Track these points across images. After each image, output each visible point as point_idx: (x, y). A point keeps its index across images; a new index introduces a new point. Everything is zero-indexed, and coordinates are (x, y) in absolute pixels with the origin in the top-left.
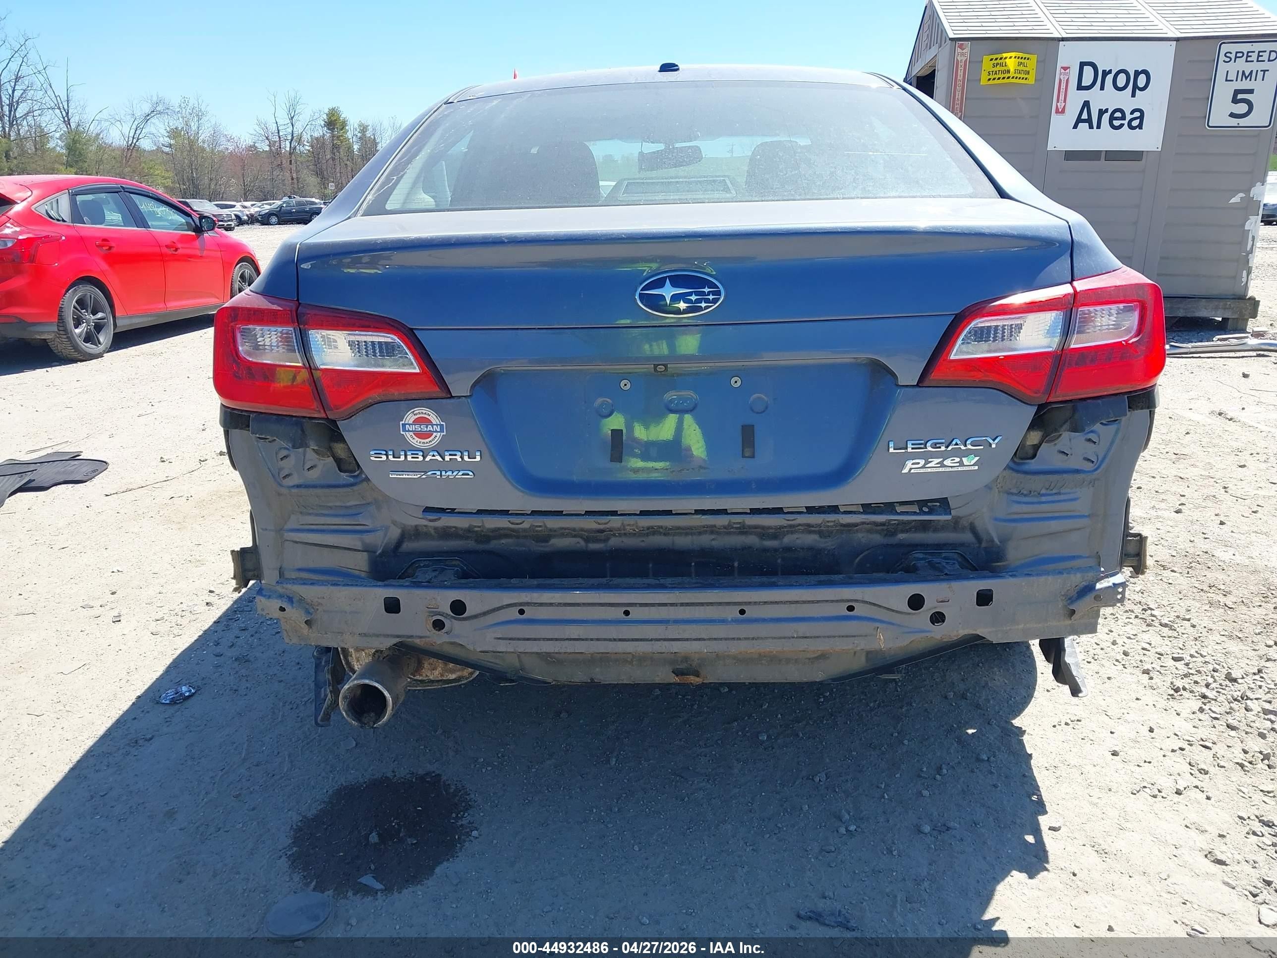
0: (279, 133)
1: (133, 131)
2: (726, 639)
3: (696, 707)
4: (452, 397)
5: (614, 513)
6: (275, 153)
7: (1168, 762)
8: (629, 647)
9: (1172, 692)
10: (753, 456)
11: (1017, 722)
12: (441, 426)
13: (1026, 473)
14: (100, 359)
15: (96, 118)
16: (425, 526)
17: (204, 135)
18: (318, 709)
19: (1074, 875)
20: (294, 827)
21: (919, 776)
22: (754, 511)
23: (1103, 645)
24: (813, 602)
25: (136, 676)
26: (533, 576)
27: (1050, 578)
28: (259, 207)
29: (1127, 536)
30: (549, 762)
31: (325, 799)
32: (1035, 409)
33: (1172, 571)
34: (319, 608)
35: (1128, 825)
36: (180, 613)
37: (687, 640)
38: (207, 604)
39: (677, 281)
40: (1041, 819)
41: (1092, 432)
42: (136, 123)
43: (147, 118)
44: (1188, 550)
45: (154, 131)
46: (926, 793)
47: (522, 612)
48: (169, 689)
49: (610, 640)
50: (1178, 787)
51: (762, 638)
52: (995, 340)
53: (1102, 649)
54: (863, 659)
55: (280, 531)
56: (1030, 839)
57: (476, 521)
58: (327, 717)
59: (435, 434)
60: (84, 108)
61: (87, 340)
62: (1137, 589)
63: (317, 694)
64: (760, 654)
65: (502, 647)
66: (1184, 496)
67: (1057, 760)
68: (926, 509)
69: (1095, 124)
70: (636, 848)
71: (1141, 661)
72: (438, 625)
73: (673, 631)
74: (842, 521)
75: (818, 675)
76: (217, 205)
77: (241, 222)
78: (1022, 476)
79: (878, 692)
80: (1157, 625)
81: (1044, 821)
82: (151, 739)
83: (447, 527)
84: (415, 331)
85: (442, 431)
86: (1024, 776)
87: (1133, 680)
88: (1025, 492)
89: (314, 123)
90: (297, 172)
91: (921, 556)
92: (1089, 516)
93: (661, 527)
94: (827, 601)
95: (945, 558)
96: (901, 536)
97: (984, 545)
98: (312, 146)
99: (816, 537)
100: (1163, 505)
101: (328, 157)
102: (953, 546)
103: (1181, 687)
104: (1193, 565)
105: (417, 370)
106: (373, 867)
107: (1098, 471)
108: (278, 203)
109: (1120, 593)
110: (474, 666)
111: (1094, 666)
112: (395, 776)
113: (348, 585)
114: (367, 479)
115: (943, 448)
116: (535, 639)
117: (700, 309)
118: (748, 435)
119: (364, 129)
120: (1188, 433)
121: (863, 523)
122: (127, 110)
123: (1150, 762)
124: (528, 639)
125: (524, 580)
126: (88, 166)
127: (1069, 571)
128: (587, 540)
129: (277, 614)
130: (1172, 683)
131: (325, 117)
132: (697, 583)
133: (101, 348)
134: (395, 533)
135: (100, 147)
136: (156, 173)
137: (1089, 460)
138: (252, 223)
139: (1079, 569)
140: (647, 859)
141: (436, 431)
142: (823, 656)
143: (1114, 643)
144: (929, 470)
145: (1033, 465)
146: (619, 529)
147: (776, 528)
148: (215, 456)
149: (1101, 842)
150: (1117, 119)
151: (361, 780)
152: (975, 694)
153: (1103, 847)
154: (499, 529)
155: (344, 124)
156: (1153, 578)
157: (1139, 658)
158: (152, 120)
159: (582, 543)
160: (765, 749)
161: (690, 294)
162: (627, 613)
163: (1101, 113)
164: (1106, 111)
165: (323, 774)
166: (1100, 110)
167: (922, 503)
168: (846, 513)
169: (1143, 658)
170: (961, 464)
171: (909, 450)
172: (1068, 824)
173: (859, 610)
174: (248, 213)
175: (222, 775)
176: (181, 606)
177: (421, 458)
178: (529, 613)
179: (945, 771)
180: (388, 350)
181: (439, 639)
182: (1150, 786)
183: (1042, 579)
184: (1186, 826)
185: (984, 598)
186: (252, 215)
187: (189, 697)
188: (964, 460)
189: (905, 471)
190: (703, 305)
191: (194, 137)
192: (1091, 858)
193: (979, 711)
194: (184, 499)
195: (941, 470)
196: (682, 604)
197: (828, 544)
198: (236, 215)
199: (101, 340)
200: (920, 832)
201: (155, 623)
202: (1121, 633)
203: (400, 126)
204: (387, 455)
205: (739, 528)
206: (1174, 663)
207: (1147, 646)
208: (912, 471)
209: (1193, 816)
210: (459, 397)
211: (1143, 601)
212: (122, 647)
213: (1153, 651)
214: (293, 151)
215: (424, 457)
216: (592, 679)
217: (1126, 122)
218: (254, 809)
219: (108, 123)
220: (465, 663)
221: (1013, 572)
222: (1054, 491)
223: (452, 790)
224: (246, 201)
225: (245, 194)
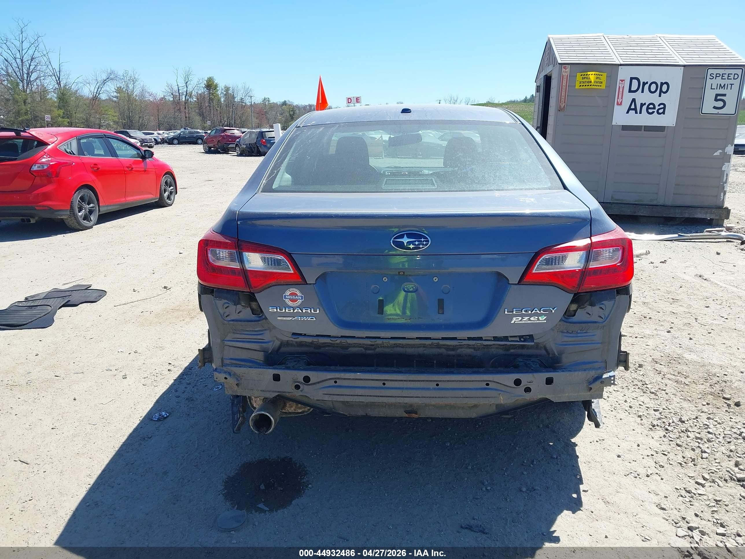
0: (179, 91)
1: (96, 89)
2: (430, 397)
3: (415, 429)
4: (307, 284)
5: (379, 338)
6: (176, 102)
7: (644, 461)
8: (385, 400)
9: (651, 427)
10: (443, 314)
11: (573, 440)
12: (302, 297)
13: (570, 323)
14: (91, 229)
15: (75, 82)
16: (292, 341)
17: (137, 92)
18: (234, 425)
19: (592, 512)
20: (224, 481)
21: (522, 465)
22: (443, 339)
23: (620, 402)
24: (470, 381)
25: (139, 406)
26: (341, 365)
27: (580, 373)
28: (167, 134)
29: (620, 352)
30: (344, 453)
31: (238, 468)
32: (572, 295)
33: (661, 364)
34: (243, 378)
35: (621, 490)
36: (155, 375)
37: (412, 397)
38: (169, 370)
39: (409, 236)
40: (581, 486)
41: (602, 304)
42: (98, 84)
43: (104, 82)
44: (670, 353)
45: (108, 89)
46: (525, 473)
47: (336, 382)
48: (156, 413)
49: (376, 396)
50: (648, 473)
51: (446, 397)
52: (555, 264)
53: (619, 404)
54: (494, 408)
55: (223, 340)
56: (575, 496)
57: (315, 340)
58: (239, 429)
59: (299, 300)
60: (69, 75)
61: (84, 219)
62: (641, 374)
63: (233, 418)
64: (446, 405)
65: (326, 398)
66: (673, 323)
67: (590, 458)
68: (522, 339)
69: (638, 111)
70: (386, 495)
71: (638, 411)
72: (297, 387)
73: (405, 393)
74: (484, 344)
75: (473, 414)
76: (144, 133)
77: (157, 143)
78: (568, 324)
79: (505, 423)
80: (649, 392)
81: (582, 487)
82: (151, 437)
83: (302, 342)
84: (292, 255)
85: (302, 299)
86: (573, 466)
87: (633, 420)
88: (570, 332)
89: (199, 86)
90: (189, 113)
91: (522, 360)
92: (601, 343)
93: (401, 344)
94: (477, 381)
95: (532, 362)
96: (512, 351)
97: (551, 356)
98: (198, 99)
99: (472, 350)
100: (661, 328)
101: (207, 105)
102: (536, 356)
103: (656, 424)
104: (671, 361)
105: (292, 272)
106: (263, 500)
107: (605, 322)
108: (179, 132)
109: (612, 380)
110: (311, 406)
111: (614, 413)
112: (270, 458)
113: (256, 368)
114: (266, 318)
115: (530, 312)
116: (342, 395)
117: (420, 248)
118: (441, 304)
119: (227, 89)
120: (681, 287)
121: (494, 345)
122: (93, 77)
123: (635, 461)
124: (338, 395)
125: (337, 367)
126: (71, 108)
127: (589, 369)
128: (366, 349)
129: (223, 380)
130: (652, 422)
131: (205, 82)
132: (416, 371)
133: (92, 223)
134: (277, 343)
135: (77, 98)
136: (109, 113)
137: (601, 317)
138: (163, 143)
139: (594, 369)
140: (391, 500)
141: (299, 299)
142: (476, 406)
143: (626, 401)
144: (524, 322)
145: (574, 319)
146: (381, 344)
147: (453, 346)
148: (161, 289)
149: (607, 497)
150: (651, 108)
151: (254, 460)
152: (553, 426)
153: (607, 500)
154: (326, 343)
155: (216, 86)
156: (650, 368)
157: (637, 409)
158: (108, 83)
159: (364, 350)
160: (449, 450)
161: (415, 241)
162: (384, 384)
163: (642, 105)
164: (645, 104)
165: (236, 456)
166: (641, 104)
167: (520, 337)
168: (485, 340)
169: (639, 410)
170: (538, 319)
171: (514, 313)
172: (592, 489)
173: (492, 385)
174: (161, 137)
175: (187, 456)
176: (155, 371)
177: (292, 311)
178: (339, 383)
179: (535, 463)
180: (278, 263)
181: (297, 394)
182: (634, 472)
183: (576, 373)
184: (649, 492)
185: (549, 381)
186: (163, 139)
187: (166, 417)
188: (540, 318)
189: (513, 322)
190: (421, 246)
191: (131, 93)
192: (601, 505)
193: (555, 434)
194: (149, 313)
195: (529, 322)
196: (410, 381)
197: (478, 353)
198: (155, 139)
199: (92, 219)
200: (521, 491)
201: (144, 380)
202: (629, 396)
203: (248, 89)
204: (277, 309)
205: (437, 345)
206: (654, 412)
207: (642, 403)
208: (516, 322)
209: (653, 488)
210: (310, 284)
211: (643, 380)
212: (130, 391)
213: (645, 406)
214: (186, 102)
215: (294, 310)
216: (366, 414)
217: (656, 110)
218: (204, 472)
219: (82, 85)
220: (306, 404)
221: (563, 369)
222: (584, 331)
223: (298, 466)
224: (159, 130)
225: (159, 126)
